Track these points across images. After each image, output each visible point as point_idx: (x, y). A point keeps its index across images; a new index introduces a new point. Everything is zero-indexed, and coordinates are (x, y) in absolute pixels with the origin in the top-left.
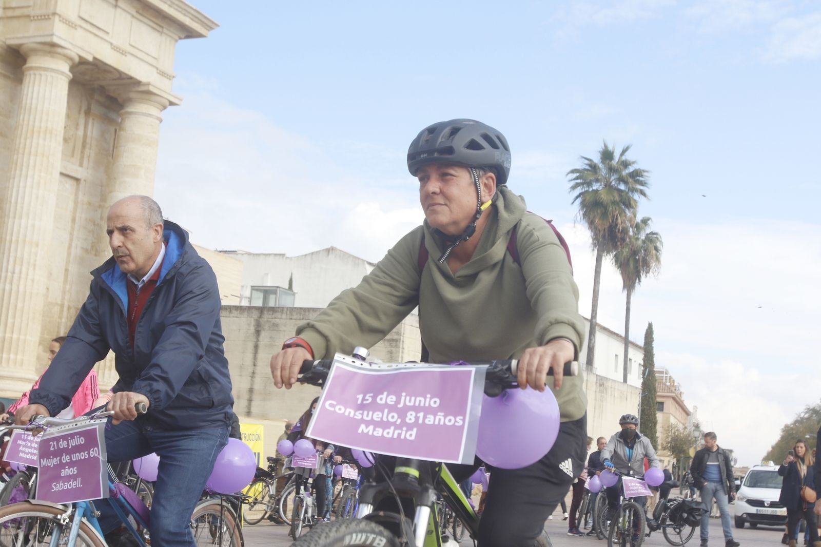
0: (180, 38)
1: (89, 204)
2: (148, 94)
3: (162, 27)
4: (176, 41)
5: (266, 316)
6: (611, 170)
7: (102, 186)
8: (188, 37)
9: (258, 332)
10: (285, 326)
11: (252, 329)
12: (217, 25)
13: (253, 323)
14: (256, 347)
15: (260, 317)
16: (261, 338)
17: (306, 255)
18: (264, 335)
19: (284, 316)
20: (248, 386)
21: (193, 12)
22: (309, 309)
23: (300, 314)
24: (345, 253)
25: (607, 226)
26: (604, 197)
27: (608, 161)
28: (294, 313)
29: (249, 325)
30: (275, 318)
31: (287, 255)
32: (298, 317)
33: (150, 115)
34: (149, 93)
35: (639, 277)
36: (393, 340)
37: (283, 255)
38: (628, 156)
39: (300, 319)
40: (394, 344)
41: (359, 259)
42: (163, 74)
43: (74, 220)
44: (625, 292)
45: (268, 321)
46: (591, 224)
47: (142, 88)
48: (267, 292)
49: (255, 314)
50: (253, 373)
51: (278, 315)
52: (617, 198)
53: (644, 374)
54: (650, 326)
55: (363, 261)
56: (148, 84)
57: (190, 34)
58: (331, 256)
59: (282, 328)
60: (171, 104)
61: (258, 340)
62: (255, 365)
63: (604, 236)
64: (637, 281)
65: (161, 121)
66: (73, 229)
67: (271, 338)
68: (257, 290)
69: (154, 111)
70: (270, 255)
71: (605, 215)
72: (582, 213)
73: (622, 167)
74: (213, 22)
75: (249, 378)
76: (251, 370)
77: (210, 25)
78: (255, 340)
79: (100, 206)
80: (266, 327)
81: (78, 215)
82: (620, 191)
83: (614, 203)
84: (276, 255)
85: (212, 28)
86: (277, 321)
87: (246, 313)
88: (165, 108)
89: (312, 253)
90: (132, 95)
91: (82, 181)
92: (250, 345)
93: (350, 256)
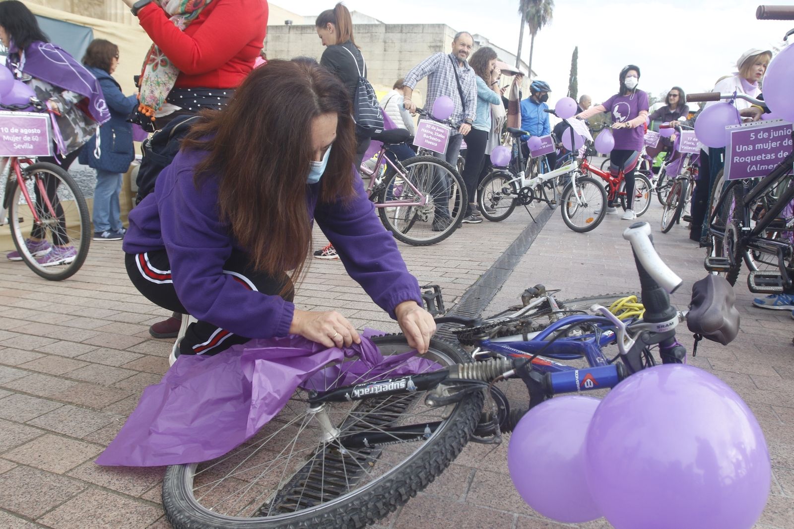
28: (361, 29)
32: (364, 31)
35: (540, 26)
36: (437, 46)
39: (366, 33)
40: (438, 49)
41: (371, 18)
44: (531, 36)
53: (571, 80)
54: (576, 49)
64: (539, 28)
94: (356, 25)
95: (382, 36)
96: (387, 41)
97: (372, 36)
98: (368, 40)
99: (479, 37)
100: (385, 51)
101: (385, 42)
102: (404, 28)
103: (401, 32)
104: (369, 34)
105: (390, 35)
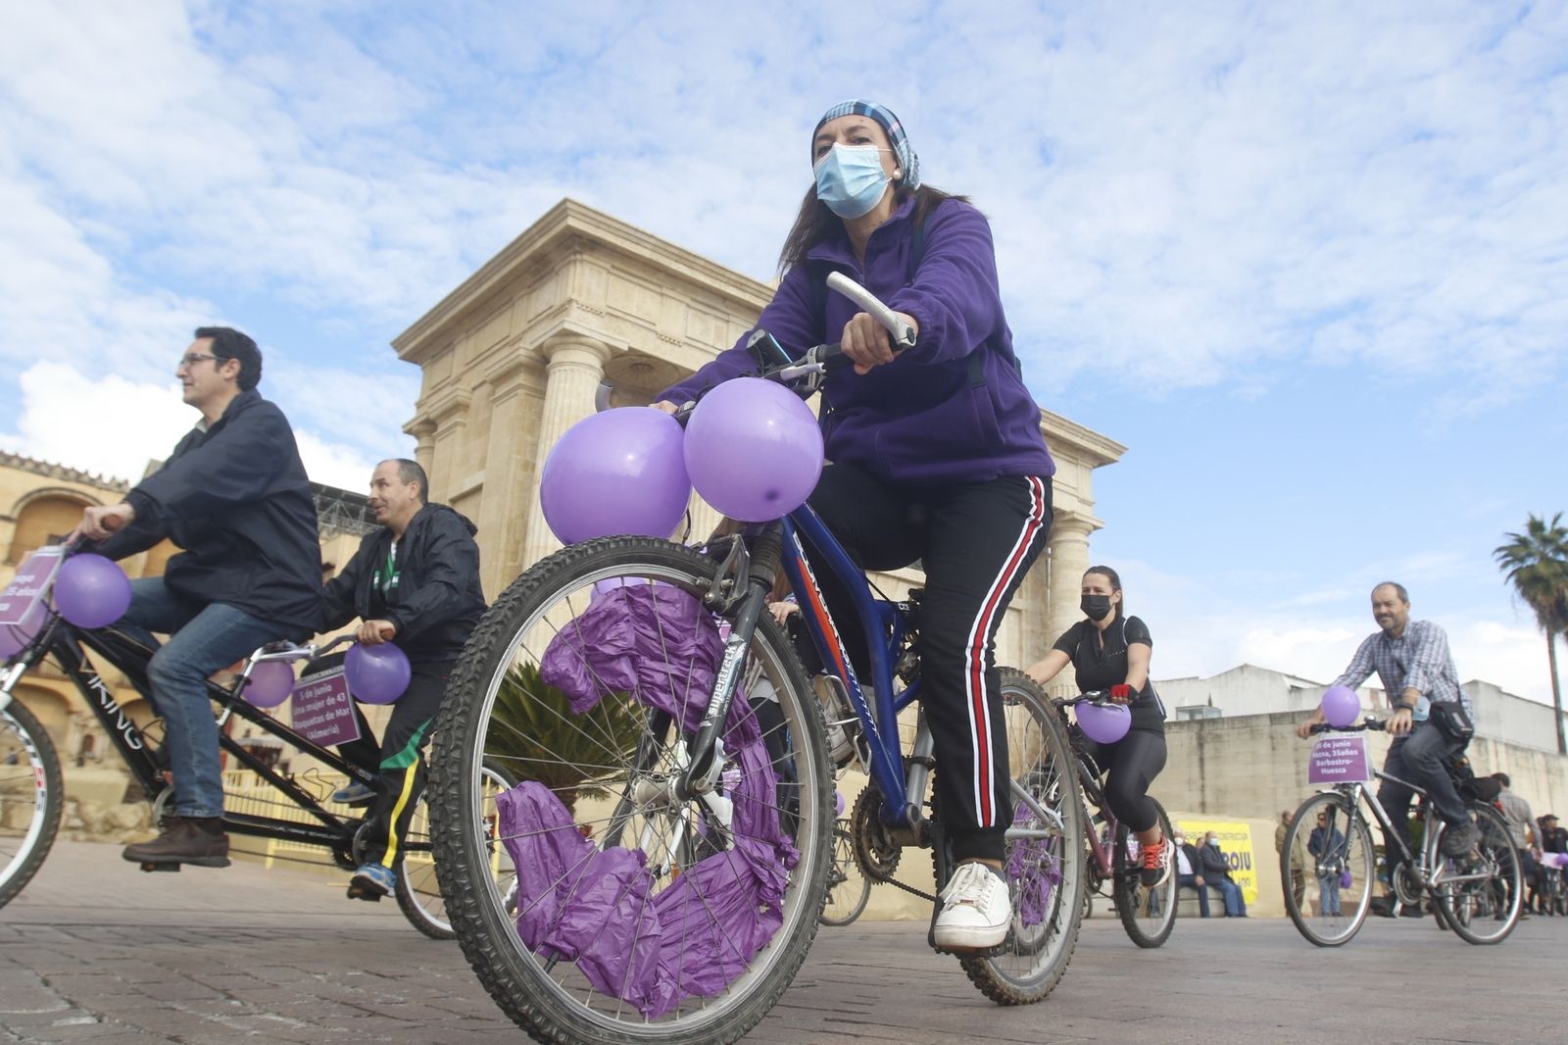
0: (1094, 467)
1: (1032, 631)
2: (1073, 522)
3: (1077, 459)
4: (1091, 470)
5: (1207, 728)
6: (1546, 541)
7: (1041, 614)
8: (1100, 465)
9: (1201, 745)
10: (1229, 736)
11: (1195, 743)
12: (1126, 449)
13: (1194, 737)
14: (1202, 760)
15: (1201, 730)
16: (1205, 751)
17: (1220, 676)
18: (1207, 747)
19: (1226, 726)
20: (1200, 800)
21: (1103, 441)
22: (1251, 717)
23: (1243, 722)
24: (1260, 669)
25: (1552, 601)
26: (1543, 570)
27: (1539, 533)
28: (1237, 722)
29: (1191, 739)
30: (1217, 729)
31: (1202, 678)
32: (1240, 725)
33: (1078, 541)
34: (1074, 520)
37: (1197, 678)
38: (1562, 524)
39: (1243, 728)
42: (1083, 501)
43: (1021, 649)
45: (1210, 733)
46: (1533, 602)
47: (1067, 517)
48: (1192, 711)
49: (1196, 728)
50: (1203, 786)
51: (1220, 726)
52: (1560, 570)
55: (1280, 674)
56: (1073, 512)
57: (1101, 461)
58: (1246, 673)
59: (1226, 738)
60: (1096, 528)
61: (1202, 753)
62: (1203, 778)
63: (1551, 613)
65: (1088, 545)
66: (1021, 656)
67: (1216, 749)
68: (1181, 711)
69: (1081, 537)
70: (1183, 679)
71: (1547, 589)
72: (1519, 591)
73: (1557, 536)
74: (1122, 447)
75: (1199, 792)
76: (1199, 783)
77: (1120, 450)
78: (1199, 753)
79: (1042, 633)
80: (1209, 739)
81: (1024, 643)
82: (1561, 563)
83: (1556, 575)
84: (1189, 679)
85: (1122, 453)
86: (1219, 732)
87: (1185, 728)
88: (1090, 532)
89: (1226, 673)
90: (1059, 525)
91: (1024, 612)
92: (1195, 759)
93: (1265, 671)
94: (1228, 718)
95: (1266, 730)
96: (1275, 736)
97: (1252, 731)
98: (1247, 736)
99: (1481, 686)
100: (1273, 749)
101: (1272, 738)
102: (1296, 716)
103: (1293, 722)
104: (1248, 729)
105: (1278, 728)
